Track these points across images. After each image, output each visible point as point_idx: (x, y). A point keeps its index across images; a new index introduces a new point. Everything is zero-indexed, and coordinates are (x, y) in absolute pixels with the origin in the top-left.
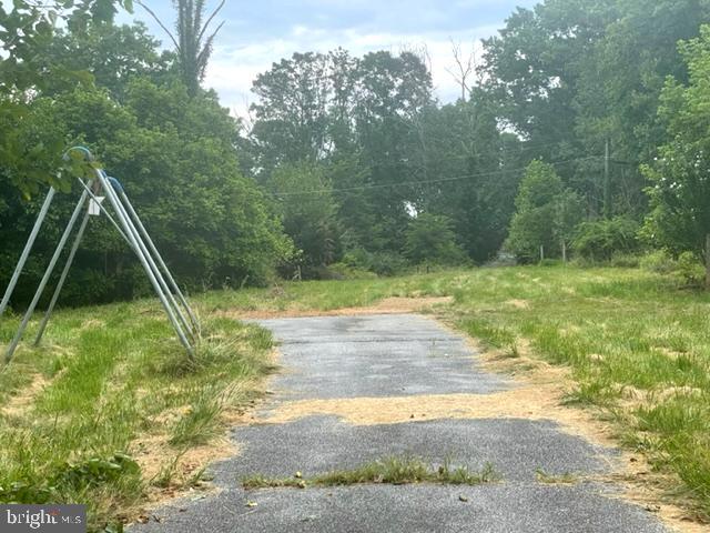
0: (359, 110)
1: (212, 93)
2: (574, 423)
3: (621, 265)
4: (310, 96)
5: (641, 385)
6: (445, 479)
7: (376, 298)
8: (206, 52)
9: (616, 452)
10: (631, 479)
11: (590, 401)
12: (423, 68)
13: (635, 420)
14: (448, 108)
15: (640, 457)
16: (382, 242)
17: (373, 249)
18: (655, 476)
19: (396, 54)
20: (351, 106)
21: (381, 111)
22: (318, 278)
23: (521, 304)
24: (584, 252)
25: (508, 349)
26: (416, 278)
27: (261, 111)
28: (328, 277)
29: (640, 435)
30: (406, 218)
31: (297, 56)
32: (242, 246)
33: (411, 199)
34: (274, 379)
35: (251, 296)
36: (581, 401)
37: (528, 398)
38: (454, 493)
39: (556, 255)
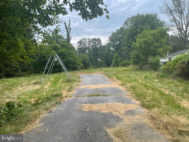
0: (92, 46)
1: (72, 44)
2: (121, 88)
3: (127, 67)
4: (85, 44)
5: (130, 83)
6: (104, 95)
7: (94, 72)
8: (71, 38)
9: (127, 92)
10: (129, 95)
11: (123, 85)
12: (100, 40)
13: (129, 87)
14: (104, 46)
15: (130, 92)
16: (95, 64)
17: (94, 65)
18: (132, 95)
19: (97, 38)
20: (91, 46)
21: (95, 46)
22: (86, 69)
23: (114, 72)
24: (122, 65)
25: (112, 78)
26: (100, 69)
27: (78, 46)
28: (88, 69)
29: (130, 89)
30: (98, 61)
31: (83, 39)
32: (76, 65)
33: (99, 58)
34: (81, 82)
35: (77, 72)
36: (122, 85)
37: (115, 85)
38: (105, 97)
39: (119, 66)
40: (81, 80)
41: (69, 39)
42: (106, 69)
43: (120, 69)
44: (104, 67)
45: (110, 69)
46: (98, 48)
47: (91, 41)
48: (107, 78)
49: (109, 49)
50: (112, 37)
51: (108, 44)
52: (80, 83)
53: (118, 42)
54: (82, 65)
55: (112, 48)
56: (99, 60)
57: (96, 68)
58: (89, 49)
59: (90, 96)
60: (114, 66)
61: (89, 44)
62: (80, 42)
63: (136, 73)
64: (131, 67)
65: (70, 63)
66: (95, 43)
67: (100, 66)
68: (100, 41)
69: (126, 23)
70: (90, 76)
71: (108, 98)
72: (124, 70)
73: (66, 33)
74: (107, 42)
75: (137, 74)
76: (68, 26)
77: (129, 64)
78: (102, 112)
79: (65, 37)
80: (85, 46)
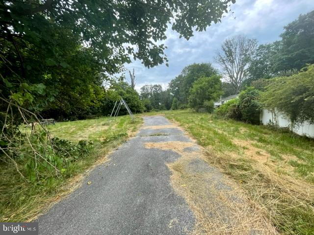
0: (153, 92)
1: (135, 90)
2: (179, 128)
3: (185, 110)
5: (187, 124)
6: (164, 135)
8: (135, 85)
10: (186, 134)
11: (182, 126)
13: (187, 128)
14: (164, 91)
15: (187, 132)
17: (155, 108)
18: (189, 134)
19: (158, 85)
21: (156, 92)
23: (173, 115)
24: (181, 108)
25: (172, 120)
27: (142, 92)
29: (187, 130)
31: (146, 85)
32: (140, 108)
33: (160, 102)
35: (141, 114)
36: (180, 126)
37: (174, 126)
38: (165, 137)
39: (178, 109)
40: (144, 121)
41: (133, 86)
42: (167, 112)
43: (179, 111)
44: (165, 110)
45: (170, 112)
46: (159, 93)
47: (153, 87)
48: (167, 120)
49: (169, 94)
50: (172, 84)
51: (168, 90)
52: (143, 124)
53: (177, 88)
54: (145, 109)
55: (171, 94)
56: (160, 104)
57: (157, 111)
58: (151, 94)
59: (152, 135)
60: (173, 110)
61: (151, 90)
62: (143, 89)
63: (193, 115)
64: (188, 110)
65: (134, 107)
66: (156, 89)
67: (161, 110)
68: (161, 87)
69: (184, 71)
70: (152, 118)
71: (168, 137)
72: (183, 113)
73: (130, 81)
74: (167, 88)
75: (194, 117)
76: (132, 74)
77: (187, 108)
78: (163, 149)
79: (130, 84)
80: (147, 91)
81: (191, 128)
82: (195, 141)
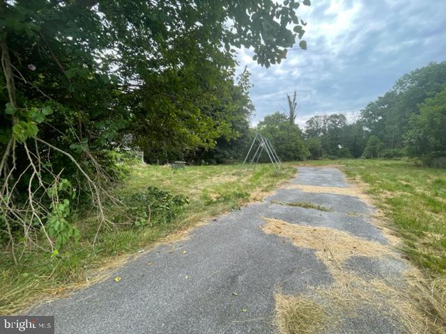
0: (328, 126)
2: (364, 198)
6: (319, 208)
11: (372, 193)
14: (350, 125)
15: (382, 211)
16: (332, 153)
17: (330, 154)
18: (386, 218)
19: (338, 115)
21: (334, 126)
22: (316, 160)
25: (353, 178)
26: (338, 161)
27: (307, 128)
30: (338, 148)
31: (315, 117)
32: (299, 153)
33: (340, 144)
34: (293, 179)
36: (368, 193)
37: (355, 191)
38: (320, 212)
39: (377, 157)
46: (339, 129)
47: (328, 119)
49: (361, 130)
52: (291, 181)
53: (380, 118)
55: (366, 129)
56: (340, 147)
58: (324, 131)
60: (367, 158)
61: (325, 124)
62: (310, 122)
64: (403, 161)
66: (334, 122)
67: (340, 157)
68: (344, 118)
70: (315, 170)
71: (325, 215)
72: (388, 166)
73: (289, 111)
74: (357, 119)
76: (292, 100)
77: (400, 155)
78: (295, 244)
79: (288, 116)
80: (317, 126)
81: (394, 203)
82: (396, 241)
